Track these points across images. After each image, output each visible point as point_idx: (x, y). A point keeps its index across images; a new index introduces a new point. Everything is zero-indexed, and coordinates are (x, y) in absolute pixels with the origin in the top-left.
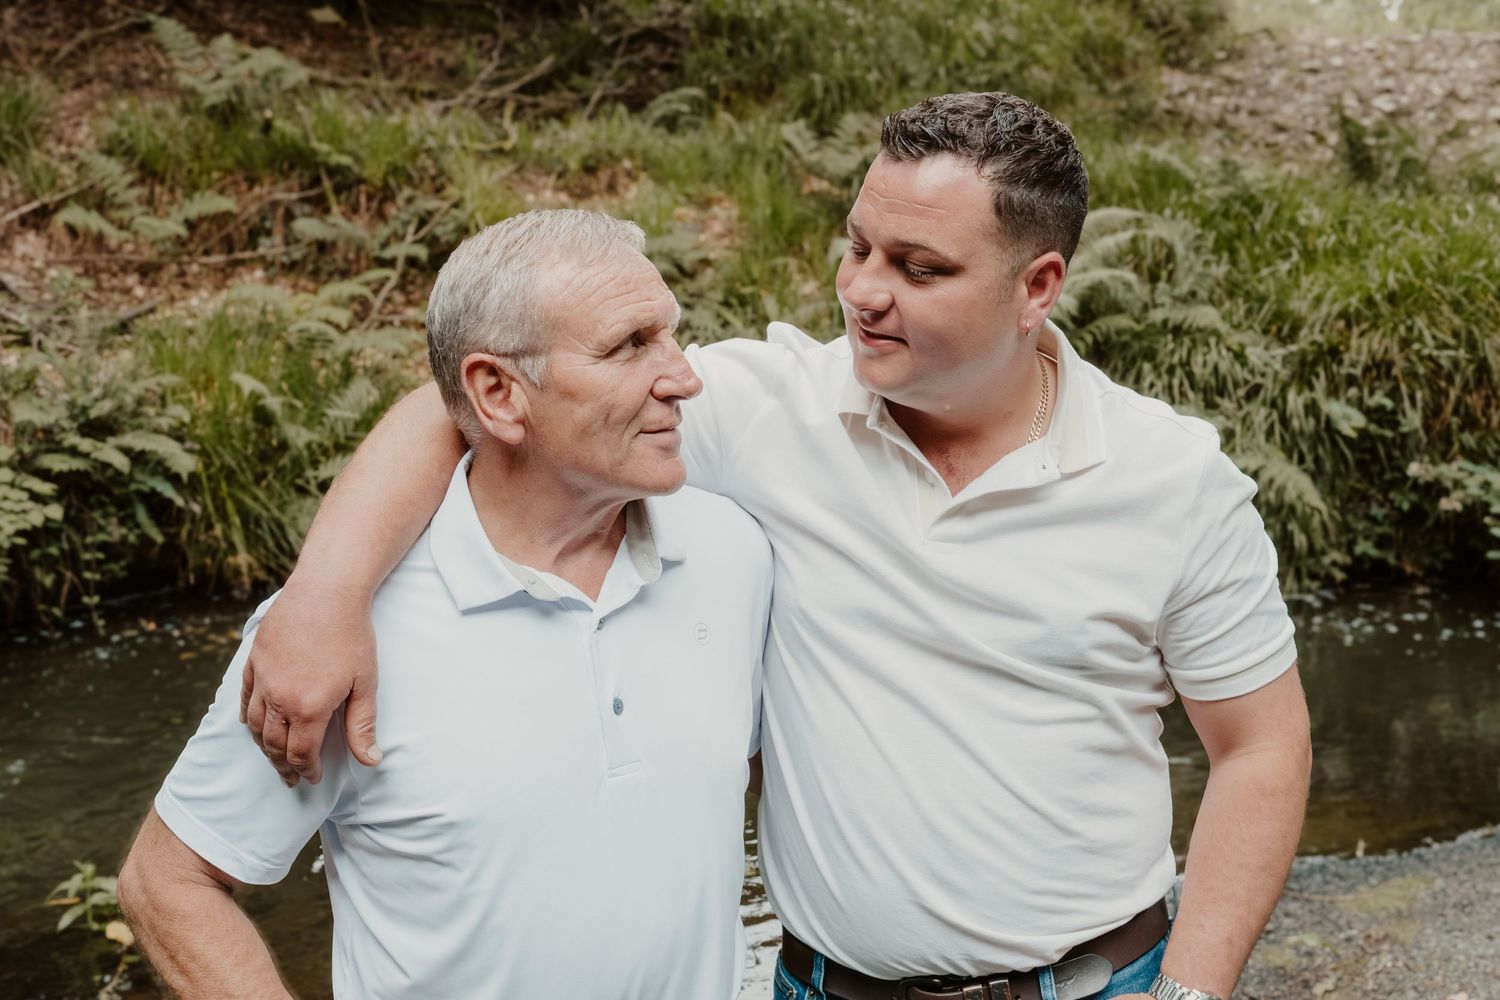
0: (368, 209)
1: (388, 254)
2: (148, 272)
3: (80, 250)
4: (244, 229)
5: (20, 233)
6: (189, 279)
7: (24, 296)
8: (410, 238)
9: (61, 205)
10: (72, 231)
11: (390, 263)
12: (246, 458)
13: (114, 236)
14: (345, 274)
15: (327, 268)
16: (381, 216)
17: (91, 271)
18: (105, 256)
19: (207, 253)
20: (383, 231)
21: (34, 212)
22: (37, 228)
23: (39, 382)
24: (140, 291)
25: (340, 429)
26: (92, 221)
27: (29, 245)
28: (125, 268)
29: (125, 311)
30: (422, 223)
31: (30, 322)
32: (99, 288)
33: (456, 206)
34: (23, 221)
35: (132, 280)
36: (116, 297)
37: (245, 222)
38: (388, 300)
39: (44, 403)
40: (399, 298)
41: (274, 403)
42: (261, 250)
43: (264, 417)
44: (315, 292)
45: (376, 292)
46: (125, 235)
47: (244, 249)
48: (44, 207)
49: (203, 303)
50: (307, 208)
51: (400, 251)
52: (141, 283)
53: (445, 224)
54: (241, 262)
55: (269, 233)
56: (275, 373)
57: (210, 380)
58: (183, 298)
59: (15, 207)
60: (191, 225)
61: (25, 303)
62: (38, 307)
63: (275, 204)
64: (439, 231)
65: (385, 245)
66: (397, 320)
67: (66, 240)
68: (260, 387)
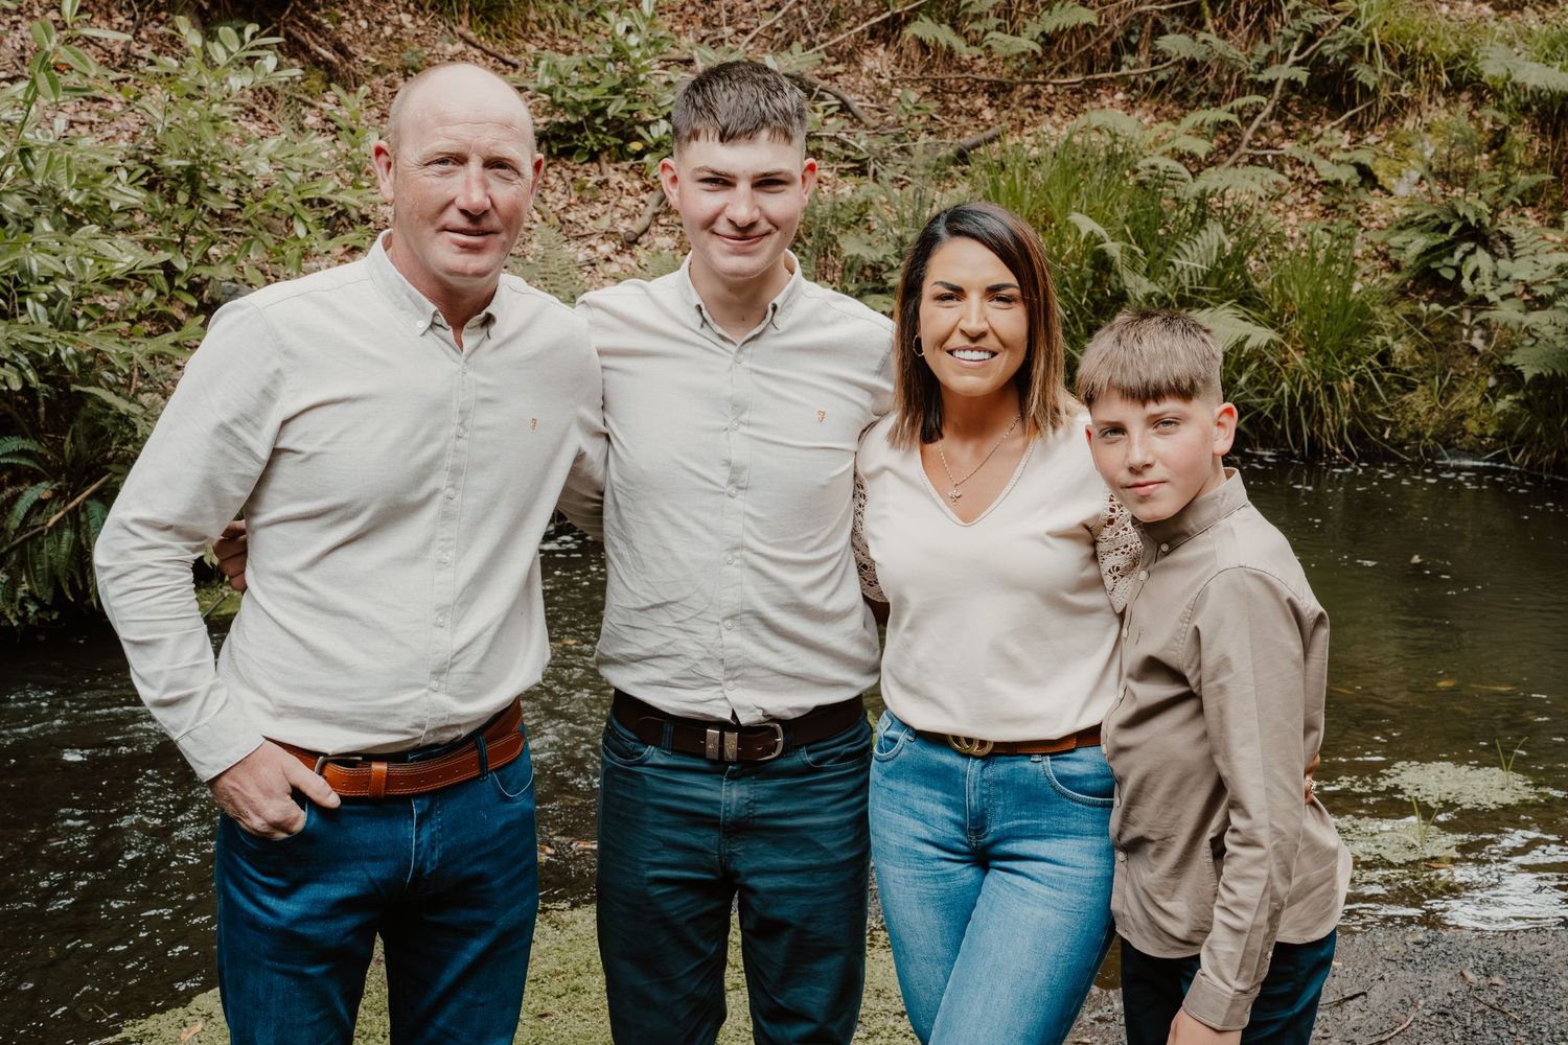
0: (1247, 22)
1: (1265, 77)
2: (998, 91)
3: (929, 68)
4: (1107, 45)
5: (870, 46)
6: (1042, 102)
7: (867, 120)
8: (1292, 58)
9: (911, 16)
10: (923, 45)
11: (1267, 88)
12: (1079, 309)
13: (965, 52)
14: (1216, 100)
15: (1196, 91)
16: (1262, 31)
17: (938, 91)
18: (954, 74)
19: (1063, 72)
20: (1263, 49)
21: (885, 22)
22: (887, 40)
23: (871, 215)
24: (988, 114)
25: (1185, 281)
26: (943, 35)
27: (878, 60)
28: (974, 88)
29: (969, 138)
30: (1310, 39)
31: (869, 149)
32: (945, 110)
33: (1349, 21)
34: (873, 32)
35: (980, 102)
36: (963, 120)
37: (1109, 36)
38: (1262, 130)
39: (872, 239)
40: (1276, 128)
41: (1113, 248)
42: (1124, 70)
43: (1102, 263)
44: (1176, 120)
45: (1247, 122)
46: (976, 51)
47: (1104, 70)
48: (897, 16)
49: (1054, 130)
50: (1178, 22)
51: (1280, 73)
52: (990, 105)
53: (1334, 42)
54: (1099, 83)
55: (1133, 49)
56: (1122, 213)
57: (1049, 219)
58: (1035, 124)
59: (868, 17)
60: (1048, 40)
61: (867, 127)
62: (877, 132)
63: (1142, 17)
64: (1328, 50)
65: (1261, 67)
66: (1270, 154)
67: (916, 55)
68: (1100, 230)
